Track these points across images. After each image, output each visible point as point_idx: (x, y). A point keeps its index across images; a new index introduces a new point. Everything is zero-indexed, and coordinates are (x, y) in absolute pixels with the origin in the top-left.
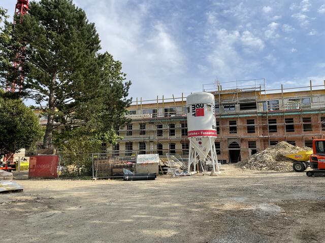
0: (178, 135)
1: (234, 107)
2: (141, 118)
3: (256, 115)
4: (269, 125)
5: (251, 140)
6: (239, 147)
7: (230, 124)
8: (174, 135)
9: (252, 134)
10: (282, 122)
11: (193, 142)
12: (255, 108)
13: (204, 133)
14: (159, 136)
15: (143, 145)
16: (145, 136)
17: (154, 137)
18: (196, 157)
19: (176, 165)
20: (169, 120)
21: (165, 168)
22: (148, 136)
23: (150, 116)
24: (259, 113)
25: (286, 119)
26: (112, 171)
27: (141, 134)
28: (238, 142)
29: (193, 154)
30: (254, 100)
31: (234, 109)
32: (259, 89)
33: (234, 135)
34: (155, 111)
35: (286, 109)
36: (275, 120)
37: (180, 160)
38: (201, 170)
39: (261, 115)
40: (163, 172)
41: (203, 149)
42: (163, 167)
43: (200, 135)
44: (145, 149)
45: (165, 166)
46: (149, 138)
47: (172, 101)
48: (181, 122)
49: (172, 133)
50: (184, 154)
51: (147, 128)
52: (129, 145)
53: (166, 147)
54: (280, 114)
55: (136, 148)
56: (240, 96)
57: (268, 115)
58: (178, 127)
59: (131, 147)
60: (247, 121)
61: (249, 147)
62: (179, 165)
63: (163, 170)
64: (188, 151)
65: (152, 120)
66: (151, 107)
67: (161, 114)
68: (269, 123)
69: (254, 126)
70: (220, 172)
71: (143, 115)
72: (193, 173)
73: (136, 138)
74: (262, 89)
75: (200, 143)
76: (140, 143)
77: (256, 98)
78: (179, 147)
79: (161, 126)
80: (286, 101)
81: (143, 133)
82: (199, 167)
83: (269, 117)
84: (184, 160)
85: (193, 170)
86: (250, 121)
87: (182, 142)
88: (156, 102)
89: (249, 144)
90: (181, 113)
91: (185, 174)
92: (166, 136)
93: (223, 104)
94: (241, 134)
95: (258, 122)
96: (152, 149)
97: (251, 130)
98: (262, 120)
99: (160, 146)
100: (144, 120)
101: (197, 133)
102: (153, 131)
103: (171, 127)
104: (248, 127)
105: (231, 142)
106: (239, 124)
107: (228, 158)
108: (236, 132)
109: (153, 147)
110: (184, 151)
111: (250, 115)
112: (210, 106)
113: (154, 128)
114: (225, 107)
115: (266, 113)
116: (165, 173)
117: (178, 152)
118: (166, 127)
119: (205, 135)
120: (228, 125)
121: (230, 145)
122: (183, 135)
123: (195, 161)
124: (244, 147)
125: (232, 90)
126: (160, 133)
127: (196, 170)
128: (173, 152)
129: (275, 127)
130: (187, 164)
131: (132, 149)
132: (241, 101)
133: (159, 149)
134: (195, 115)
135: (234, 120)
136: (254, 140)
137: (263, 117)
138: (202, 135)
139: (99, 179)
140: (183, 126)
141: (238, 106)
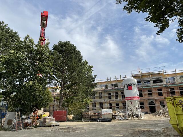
0: (120, 98)
1: (149, 82)
2: (99, 90)
3: (162, 86)
4: (170, 91)
5: (161, 100)
6: (155, 104)
7: (148, 92)
8: (118, 98)
9: (161, 97)
10: (178, 90)
11: (128, 103)
12: (161, 82)
13: (133, 98)
14: (110, 99)
15: (101, 104)
16: (102, 99)
17: (107, 100)
18: (130, 110)
19: (120, 114)
20: (114, 90)
21: (115, 116)
22: (104, 99)
23: (104, 88)
24: (164, 85)
25: (180, 88)
26: (90, 118)
27: (100, 98)
28: (154, 102)
29: (128, 109)
30: (160, 78)
31: (149, 83)
32: (162, 72)
33: (151, 98)
34: (106, 86)
35: (179, 82)
36: (174, 88)
37: (122, 112)
38: (133, 117)
39: (165, 86)
40: (114, 118)
41: (133, 106)
42: (114, 115)
43: (131, 99)
44: (102, 106)
45: (115, 115)
46: (104, 100)
47: (115, 80)
48: (121, 91)
49: (117, 97)
50: (124, 109)
51: (103, 95)
52: (94, 104)
53: (114, 105)
54: (176, 85)
55: (98, 106)
56: (152, 76)
57: (169, 86)
58: (120, 94)
59: (95, 105)
60: (158, 89)
61: (161, 104)
62: (122, 114)
63: (114, 117)
64: (126, 107)
65: (106, 90)
66: (104, 83)
67: (110, 87)
68: (170, 90)
69: (162, 92)
70: (143, 118)
71: (100, 88)
72: (129, 118)
73: (97, 100)
74: (164, 72)
75: (132, 103)
76: (100, 103)
77: (161, 76)
78: (121, 105)
79: (110, 94)
80: (179, 78)
81: (101, 97)
82: (132, 116)
83: (170, 87)
84: (124, 112)
85: (129, 117)
86: (160, 90)
87: (122, 102)
88: (107, 81)
89: (160, 103)
90: (121, 86)
91: (125, 119)
92: (113, 99)
93: (143, 81)
94: (155, 97)
95: (164, 90)
96: (107, 106)
97: (160, 94)
98: (166, 89)
99: (111, 105)
100: (101, 91)
101: (129, 98)
102: (106, 97)
103: (116, 94)
104: (158, 93)
105: (150, 101)
106: (153, 91)
107: (149, 110)
108: (152, 96)
109: (107, 105)
110: (124, 107)
111: (159, 86)
112: (135, 85)
113: (107, 95)
114: (144, 82)
115: (168, 85)
116: (115, 119)
117: (121, 108)
118: (113, 94)
119: (134, 99)
120: (147, 92)
121: (149, 103)
122: (123, 98)
123: (130, 112)
124: (157, 104)
125: (147, 73)
126: (110, 97)
127: (131, 117)
128: (118, 108)
129: (174, 92)
130: (126, 114)
131: (96, 106)
132: (153, 79)
133: (110, 106)
134: (128, 89)
135: (150, 89)
136: (163, 100)
137: (166, 87)
138: (132, 99)
139: (85, 121)
140: (122, 93)
141: (151, 82)
